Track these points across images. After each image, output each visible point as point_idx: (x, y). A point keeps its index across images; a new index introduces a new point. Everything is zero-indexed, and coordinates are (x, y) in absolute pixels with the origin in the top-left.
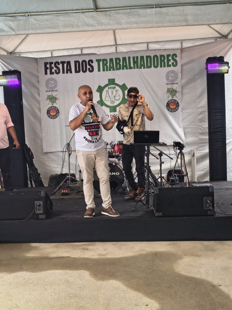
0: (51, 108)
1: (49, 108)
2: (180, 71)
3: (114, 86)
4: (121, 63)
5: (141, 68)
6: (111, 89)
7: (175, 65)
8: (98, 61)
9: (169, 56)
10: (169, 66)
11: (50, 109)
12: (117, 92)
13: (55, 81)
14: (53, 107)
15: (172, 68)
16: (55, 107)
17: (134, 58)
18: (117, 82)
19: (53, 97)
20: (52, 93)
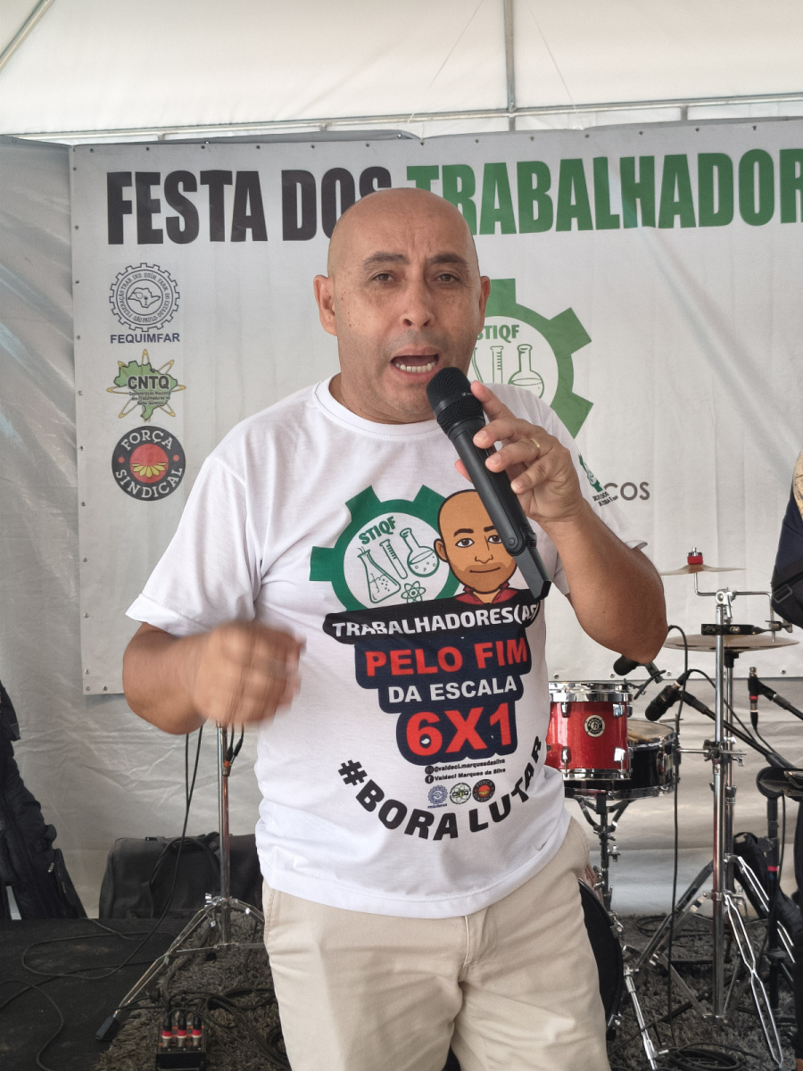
0: (135, 438)
1: (127, 436)
3: (510, 321)
4: (553, 193)
6: (488, 337)
8: (421, 175)
11: (130, 445)
12: (525, 357)
13: (167, 282)
14: (152, 429)
16: (163, 431)
18: (524, 297)
19: (152, 370)
20: (145, 353)
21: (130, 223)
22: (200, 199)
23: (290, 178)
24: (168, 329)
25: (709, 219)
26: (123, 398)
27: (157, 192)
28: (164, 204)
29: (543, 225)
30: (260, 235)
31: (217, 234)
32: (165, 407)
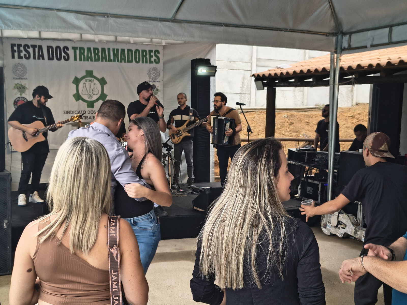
0: (18, 99)
1: (17, 99)
2: (162, 68)
3: (92, 79)
4: (100, 54)
5: (121, 62)
6: (88, 81)
7: (157, 62)
8: (75, 49)
9: (150, 51)
10: (151, 62)
11: (18, 100)
12: (95, 86)
13: (24, 67)
14: (22, 97)
15: (154, 65)
16: (24, 98)
17: (114, 50)
18: (95, 74)
19: (22, 85)
20: (20, 82)
21: (16, 54)
22: (31, 50)
23: (49, 47)
24: (25, 77)
25: (129, 61)
26: (16, 91)
27: (22, 48)
28: (23, 51)
29: (98, 60)
30: (43, 59)
31: (34, 58)
32: (25, 93)
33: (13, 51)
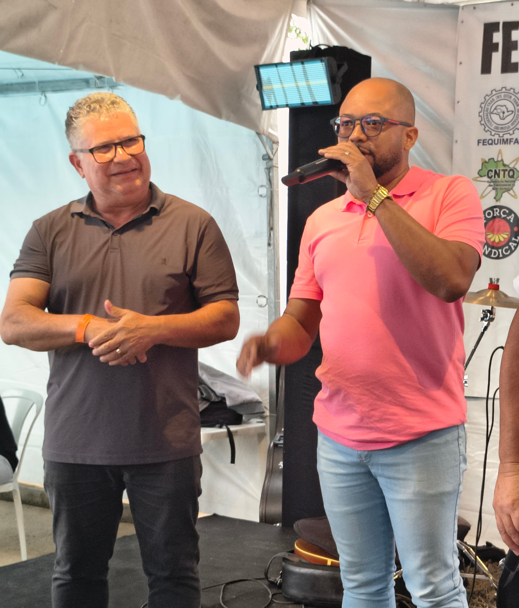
11: (486, 219)
16: (508, 209)
19: (504, 165)
20: (500, 152)
21: (497, 58)
26: (483, 185)
27: (516, 35)
32: (511, 192)
33: (489, 48)
